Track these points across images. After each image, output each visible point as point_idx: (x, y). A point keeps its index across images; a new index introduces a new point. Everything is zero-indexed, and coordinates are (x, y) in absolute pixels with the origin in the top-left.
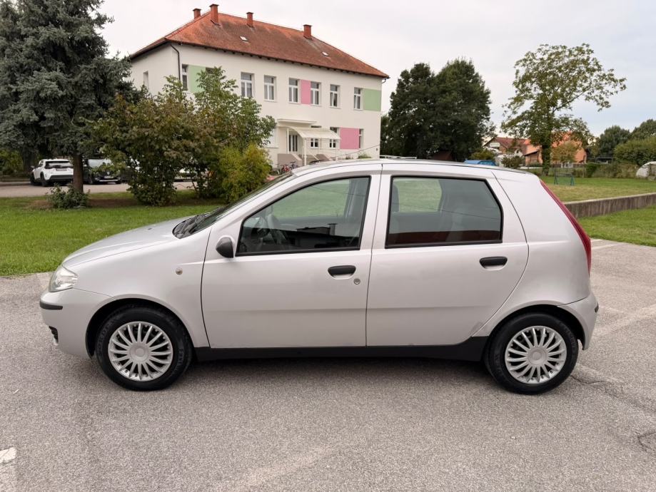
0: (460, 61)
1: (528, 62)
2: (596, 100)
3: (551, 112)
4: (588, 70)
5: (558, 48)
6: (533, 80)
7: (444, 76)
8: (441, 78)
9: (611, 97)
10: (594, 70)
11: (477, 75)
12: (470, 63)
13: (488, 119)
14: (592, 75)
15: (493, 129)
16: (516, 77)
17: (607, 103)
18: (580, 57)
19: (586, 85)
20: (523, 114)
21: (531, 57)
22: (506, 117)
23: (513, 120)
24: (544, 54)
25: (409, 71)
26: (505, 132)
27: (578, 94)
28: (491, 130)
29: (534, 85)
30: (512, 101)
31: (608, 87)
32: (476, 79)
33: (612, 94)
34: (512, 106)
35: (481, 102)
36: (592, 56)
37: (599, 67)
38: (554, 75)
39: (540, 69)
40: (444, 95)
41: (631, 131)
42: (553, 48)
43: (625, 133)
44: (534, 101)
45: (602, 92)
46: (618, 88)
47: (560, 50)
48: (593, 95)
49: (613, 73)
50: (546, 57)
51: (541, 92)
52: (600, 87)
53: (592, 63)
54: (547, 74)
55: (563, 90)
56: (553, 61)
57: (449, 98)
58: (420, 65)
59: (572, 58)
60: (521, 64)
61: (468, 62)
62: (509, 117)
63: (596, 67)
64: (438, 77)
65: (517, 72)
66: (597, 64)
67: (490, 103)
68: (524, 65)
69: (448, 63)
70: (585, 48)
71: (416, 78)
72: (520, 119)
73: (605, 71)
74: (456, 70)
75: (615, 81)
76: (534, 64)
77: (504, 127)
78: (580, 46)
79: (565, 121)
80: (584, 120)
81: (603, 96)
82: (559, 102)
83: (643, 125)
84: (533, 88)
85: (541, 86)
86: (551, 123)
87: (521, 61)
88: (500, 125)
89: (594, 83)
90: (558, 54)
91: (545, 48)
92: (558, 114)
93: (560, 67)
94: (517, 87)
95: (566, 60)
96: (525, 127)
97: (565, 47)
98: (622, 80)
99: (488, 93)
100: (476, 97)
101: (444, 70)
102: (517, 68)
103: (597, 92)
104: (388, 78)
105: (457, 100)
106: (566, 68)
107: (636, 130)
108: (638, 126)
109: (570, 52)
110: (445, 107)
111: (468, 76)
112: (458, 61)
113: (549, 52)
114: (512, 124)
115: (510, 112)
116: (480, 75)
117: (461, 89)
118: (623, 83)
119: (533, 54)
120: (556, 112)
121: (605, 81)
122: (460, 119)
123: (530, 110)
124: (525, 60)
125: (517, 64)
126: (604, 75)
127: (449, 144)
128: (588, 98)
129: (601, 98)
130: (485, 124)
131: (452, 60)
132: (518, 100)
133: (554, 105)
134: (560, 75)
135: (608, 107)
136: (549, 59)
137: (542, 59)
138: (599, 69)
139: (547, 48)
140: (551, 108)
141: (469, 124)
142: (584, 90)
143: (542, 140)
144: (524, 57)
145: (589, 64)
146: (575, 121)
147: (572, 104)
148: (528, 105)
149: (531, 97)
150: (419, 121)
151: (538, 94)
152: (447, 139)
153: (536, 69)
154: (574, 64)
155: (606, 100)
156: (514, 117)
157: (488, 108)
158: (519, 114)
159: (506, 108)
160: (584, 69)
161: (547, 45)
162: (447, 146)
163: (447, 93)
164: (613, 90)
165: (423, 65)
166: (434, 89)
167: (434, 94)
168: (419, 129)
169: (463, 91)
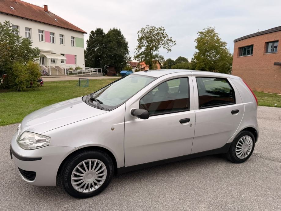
0: (115, 29)
1: (142, 32)
2: (167, 48)
3: (151, 52)
4: (163, 37)
5: (153, 27)
6: (144, 39)
7: (109, 35)
8: (108, 35)
9: (171, 47)
10: (165, 37)
11: (122, 35)
12: (119, 30)
13: (128, 54)
14: (165, 38)
15: (130, 58)
16: (139, 38)
17: (170, 50)
18: (161, 32)
19: (163, 42)
20: (142, 52)
21: (143, 30)
22: (135, 54)
23: (138, 55)
24: (148, 29)
25: (94, 32)
26: (136, 59)
27: (161, 46)
28: (129, 59)
29: (145, 41)
30: (137, 47)
31: (170, 44)
32: (122, 37)
33: (172, 46)
34: (138, 49)
35: (125, 47)
36: (165, 31)
37: (167, 36)
38: (152, 38)
39: (147, 35)
40: (110, 43)
41: (175, 60)
42: (151, 27)
43: (173, 61)
44: (145, 47)
45: (168, 45)
46: (173, 44)
47: (153, 28)
48: (166, 46)
49: (172, 38)
50: (149, 30)
51: (148, 44)
52: (168, 44)
53: (165, 34)
54: (149, 37)
55: (155, 44)
56: (151, 32)
57: (112, 44)
58: (99, 29)
59: (158, 31)
60: (140, 32)
61: (118, 30)
62: (137, 53)
63: (166, 36)
64: (107, 34)
65: (139, 35)
66: (166, 35)
67: (128, 47)
68: (141, 33)
69: (110, 29)
70: (162, 28)
71: (97, 35)
72: (140, 54)
73: (169, 37)
74: (114, 33)
75: (172, 42)
76: (145, 33)
77: (135, 57)
78: (160, 27)
79: (157, 56)
80: (163, 56)
81: (169, 47)
82: (154, 48)
83: (178, 58)
84: (145, 42)
85: (147, 42)
86: (152, 57)
87: (140, 31)
88: (134, 57)
89: (165, 42)
90: (153, 30)
91: (148, 27)
92: (154, 53)
93: (154, 35)
94: (139, 41)
95: (156, 32)
96: (143, 58)
97: (155, 27)
98: (174, 41)
99: (127, 43)
100: (123, 45)
101: (109, 32)
102: (139, 34)
103: (167, 45)
104: (86, 33)
105: (114, 44)
106: (156, 35)
107: (176, 60)
108: (177, 59)
109: (157, 29)
110: (111, 48)
111: (119, 35)
112: (114, 29)
113: (150, 29)
114: (138, 56)
115: (137, 52)
116: (123, 35)
117: (117, 41)
118: (175, 42)
119: (144, 29)
120: (153, 52)
121: (169, 41)
122: (117, 53)
123: (144, 51)
124: (141, 31)
125: (139, 32)
126: (169, 39)
127: (114, 63)
128: (164, 48)
129: (168, 48)
130: (127, 56)
131: (112, 28)
132: (139, 47)
133: (153, 50)
134: (154, 38)
135: (171, 51)
136: (150, 31)
137: (147, 31)
138: (167, 37)
139: (149, 27)
140: (151, 51)
141: (121, 56)
142: (163, 44)
143: (149, 63)
144: (141, 30)
145: (164, 35)
146: (160, 56)
147: (159, 50)
148: (143, 49)
149: (144, 46)
150: (100, 53)
151: (147, 45)
152: (113, 61)
153: (145, 35)
154: (158, 34)
155: (170, 48)
156: (138, 54)
157: (128, 49)
158: (140, 52)
159: (135, 50)
160: (162, 36)
161: (149, 26)
162: (113, 64)
163: (111, 42)
164: (172, 45)
165: (100, 29)
166: (106, 40)
167: (106, 42)
168: (100, 56)
169: (118, 42)
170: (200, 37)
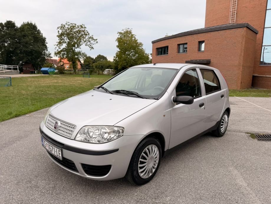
0: (30, 23)
1: (62, 28)
2: (89, 46)
3: (74, 49)
4: (85, 34)
5: (73, 24)
6: (65, 35)
7: (23, 29)
8: (22, 29)
9: (93, 45)
10: (87, 35)
11: (39, 30)
12: (35, 24)
13: (47, 50)
14: (86, 36)
15: (50, 54)
16: (59, 34)
17: (92, 47)
18: (82, 29)
19: (85, 40)
20: (63, 49)
21: (63, 26)
22: (56, 50)
23: (59, 51)
24: (69, 26)
25: (4, 24)
26: (57, 56)
27: (83, 43)
28: (49, 55)
29: (66, 38)
30: (58, 43)
31: (92, 42)
32: (39, 32)
33: (93, 44)
34: (58, 46)
35: (42, 42)
36: (86, 29)
37: (89, 34)
38: (73, 35)
39: (68, 32)
40: (25, 38)
41: (94, 58)
42: (71, 24)
43: (92, 59)
44: (66, 44)
45: (90, 43)
46: (95, 42)
47: (74, 25)
48: (88, 44)
49: (93, 37)
50: (69, 27)
51: (69, 41)
52: (89, 42)
53: (86, 32)
54: (70, 34)
55: (77, 41)
56: (72, 29)
57: (28, 39)
58: (10, 21)
59: (79, 29)
60: (60, 28)
61: (34, 24)
62: (58, 50)
63: (87, 34)
64: (20, 28)
65: (58, 31)
66: (88, 32)
67: (47, 43)
68: (61, 29)
69: (24, 23)
70: (83, 26)
71: (8, 28)
72: (61, 51)
73: (91, 35)
74: (29, 27)
75: (94, 40)
76: (65, 29)
77: (56, 54)
78: (81, 25)
79: (79, 53)
80: (86, 53)
81: (91, 45)
82: (76, 45)
83: (98, 56)
84: (65, 39)
85: (68, 38)
86: (75, 53)
87: (60, 27)
88: (54, 53)
89: (87, 40)
90: (73, 27)
91: (68, 24)
92: (77, 50)
93: (75, 32)
94: (59, 38)
95: (77, 30)
96: (64, 54)
97: (75, 24)
98: (96, 40)
99: (45, 39)
100: (41, 41)
101: (22, 26)
102: (58, 30)
103: (89, 43)
105: (29, 39)
106: (77, 32)
107: (96, 58)
109: (78, 26)
110: (26, 43)
111: (34, 30)
112: (28, 23)
113: (70, 25)
114: (59, 53)
115: (58, 48)
116: (40, 30)
117: (33, 35)
118: (97, 41)
119: (64, 25)
120: (75, 49)
121: (90, 39)
122: (34, 49)
124: (61, 27)
125: (58, 28)
126: (90, 37)
127: (31, 60)
128: (86, 45)
129: (91, 46)
130: (46, 52)
132: (60, 43)
133: (74, 46)
134: (75, 35)
135: (93, 49)
136: (70, 28)
137: (68, 28)
138: (89, 35)
139: (69, 24)
140: (73, 48)
141: (39, 52)
142: (85, 42)
143: (72, 60)
144: (60, 26)
145: (85, 32)
146: (83, 53)
147: (81, 47)
148: (64, 46)
149: (65, 42)
150: (12, 48)
151: (68, 42)
152: (30, 58)
153: (66, 31)
154: (79, 32)
155: (92, 46)
156: (59, 50)
157: (46, 45)
158: (62, 49)
159: (56, 46)
160: (83, 34)
161: (69, 22)
162: (30, 61)
163: (27, 37)
164: (94, 43)
165: (12, 22)
166: (19, 34)
167: (19, 36)
169: (34, 37)
170: (119, 37)
